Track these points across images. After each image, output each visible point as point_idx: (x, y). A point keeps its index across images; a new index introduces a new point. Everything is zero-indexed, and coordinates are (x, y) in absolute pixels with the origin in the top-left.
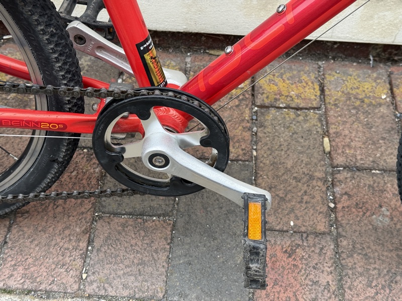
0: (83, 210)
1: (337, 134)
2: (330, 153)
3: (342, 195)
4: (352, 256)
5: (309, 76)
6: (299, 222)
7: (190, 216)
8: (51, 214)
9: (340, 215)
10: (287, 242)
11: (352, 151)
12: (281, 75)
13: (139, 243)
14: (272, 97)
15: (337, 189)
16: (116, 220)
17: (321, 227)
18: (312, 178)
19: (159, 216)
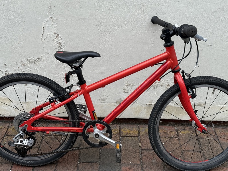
0: (75, 161)
1: (143, 142)
2: (141, 146)
3: (144, 156)
4: (146, 168)
5: (135, 128)
6: (133, 162)
7: (103, 162)
8: (67, 163)
9: (143, 160)
10: (129, 166)
11: (147, 146)
12: (128, 129)
13: (91, 168)
14: (125, 134)
15: (143, 154)
16: (84, 163)
17: (138, 163)
18: (136, 152)
19: (95, 162)
